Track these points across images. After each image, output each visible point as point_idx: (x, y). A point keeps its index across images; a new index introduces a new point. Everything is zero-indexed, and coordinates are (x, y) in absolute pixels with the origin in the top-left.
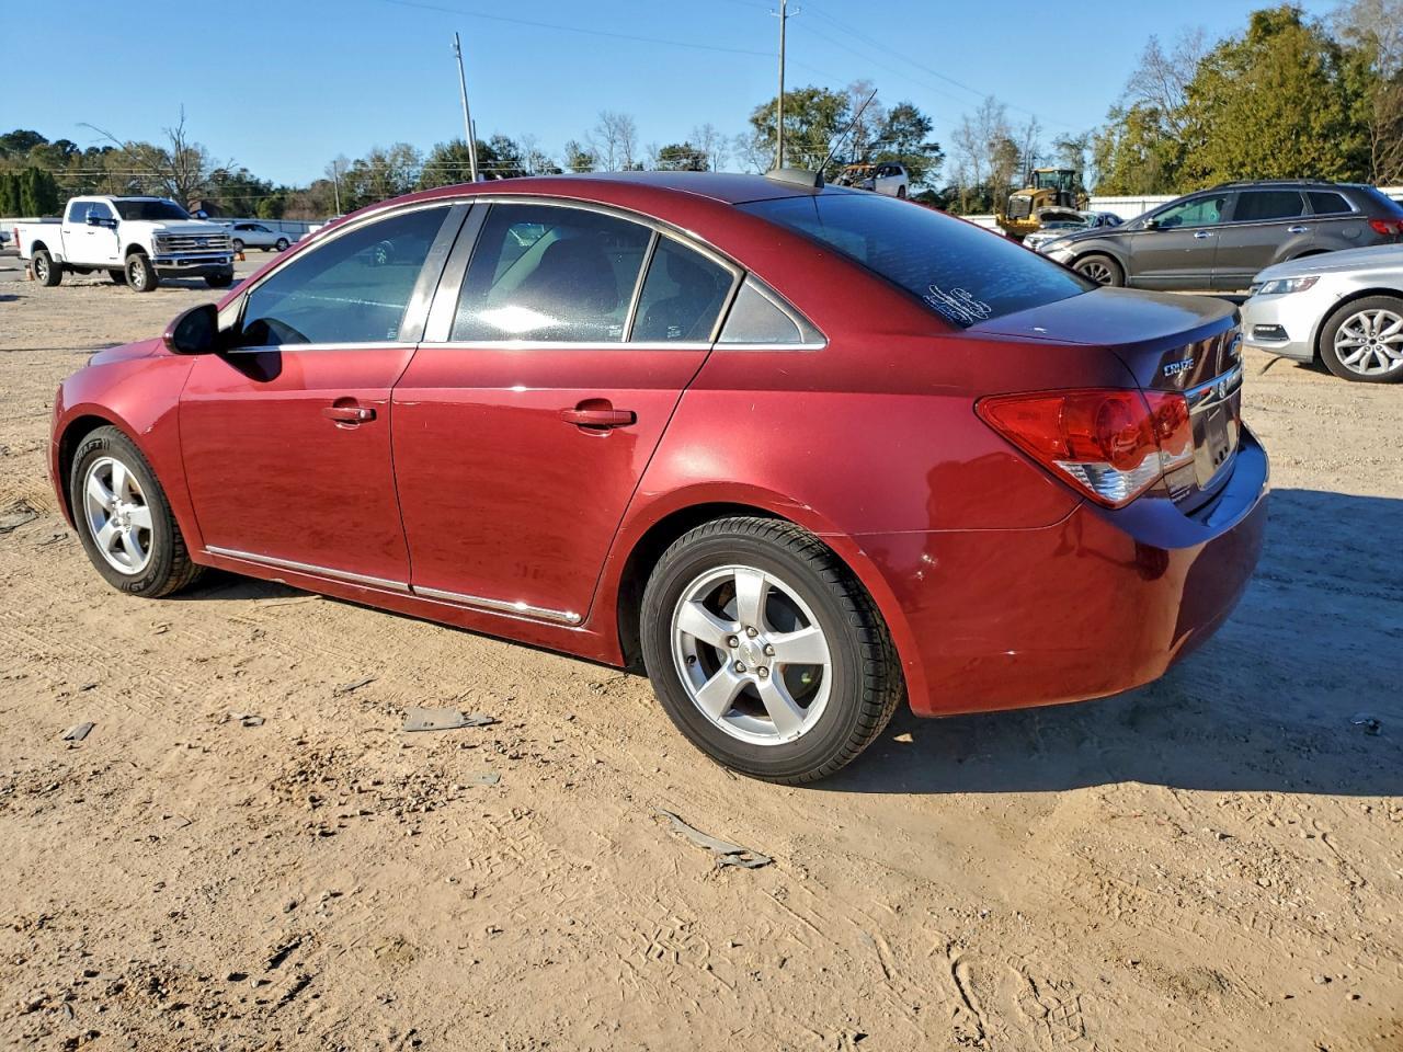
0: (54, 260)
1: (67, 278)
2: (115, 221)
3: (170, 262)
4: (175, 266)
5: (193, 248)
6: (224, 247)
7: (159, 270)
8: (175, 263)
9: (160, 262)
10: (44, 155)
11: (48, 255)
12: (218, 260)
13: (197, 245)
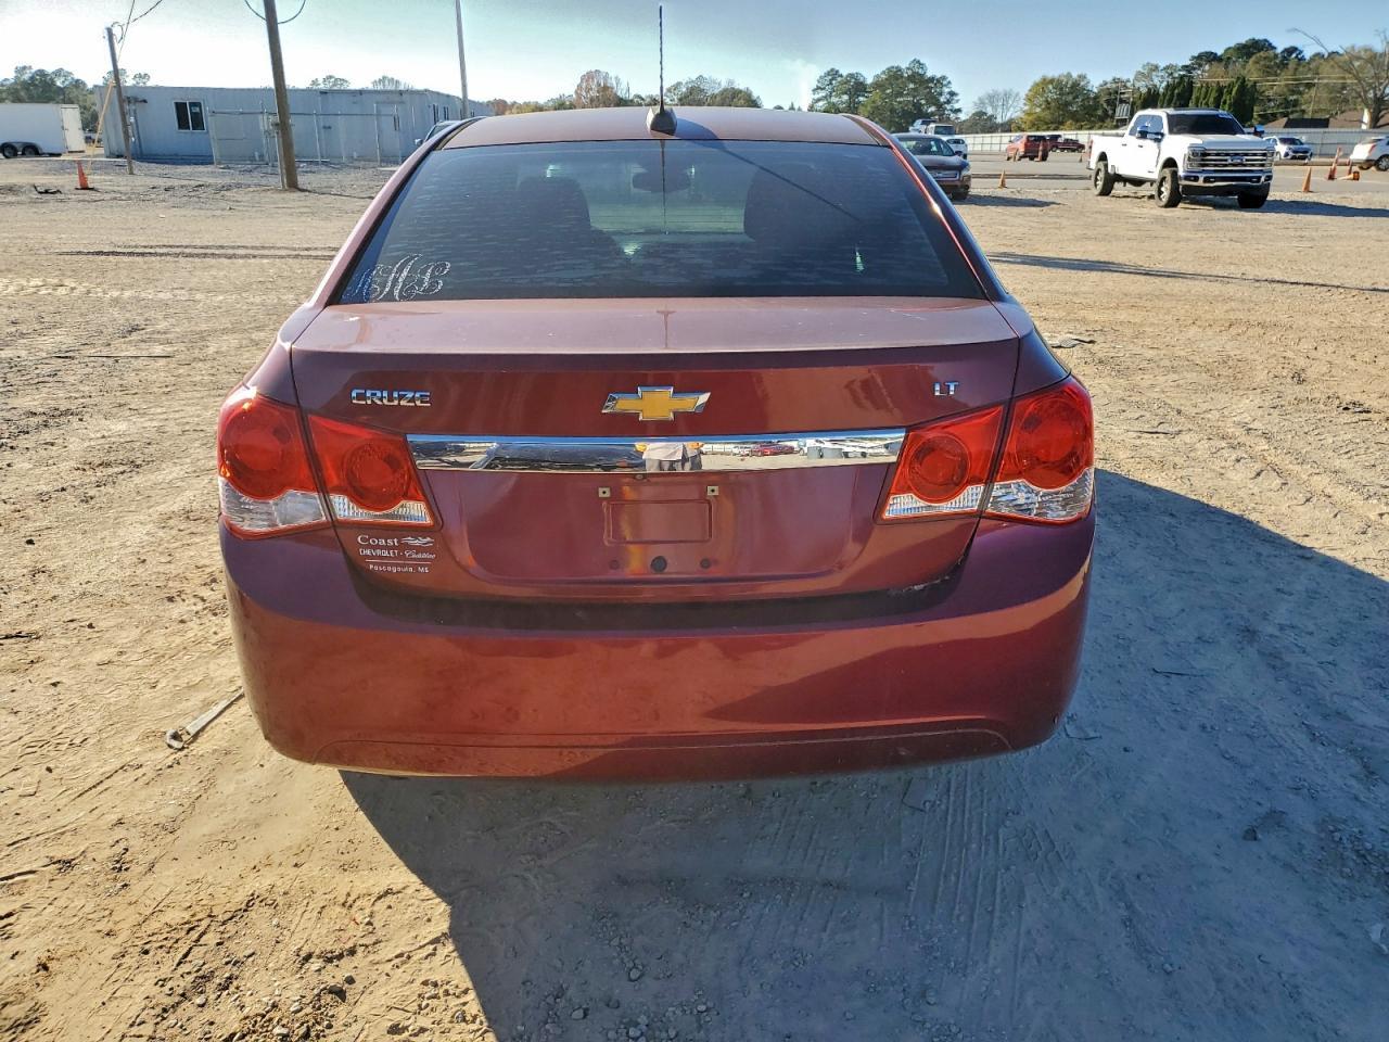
0: (1109, 171)
1: (1119, 188)
2: (1162, 135)
3: (1196, 179)
4: (1200, 183)
5: (1226, 165)
6: (1263, 165)
7: (1185, 187)
8: (1201, 179)
9: (1187, 178)
10: (1262, 63)
11: (1106, 166)
12: (1250, 179)
13: (1230, 161)
